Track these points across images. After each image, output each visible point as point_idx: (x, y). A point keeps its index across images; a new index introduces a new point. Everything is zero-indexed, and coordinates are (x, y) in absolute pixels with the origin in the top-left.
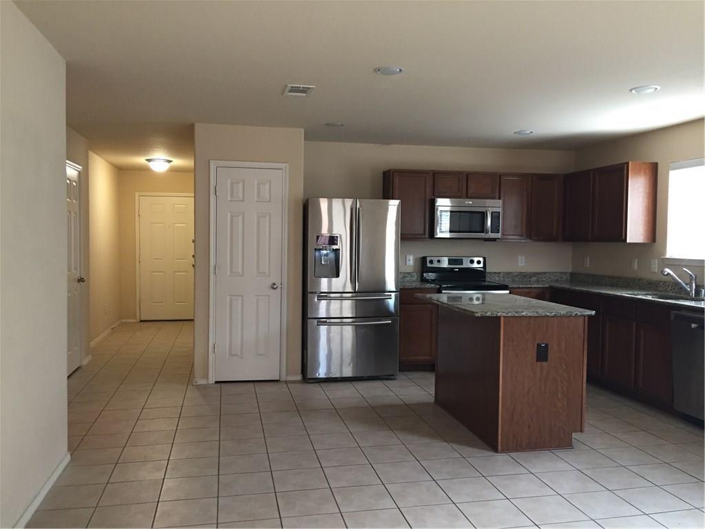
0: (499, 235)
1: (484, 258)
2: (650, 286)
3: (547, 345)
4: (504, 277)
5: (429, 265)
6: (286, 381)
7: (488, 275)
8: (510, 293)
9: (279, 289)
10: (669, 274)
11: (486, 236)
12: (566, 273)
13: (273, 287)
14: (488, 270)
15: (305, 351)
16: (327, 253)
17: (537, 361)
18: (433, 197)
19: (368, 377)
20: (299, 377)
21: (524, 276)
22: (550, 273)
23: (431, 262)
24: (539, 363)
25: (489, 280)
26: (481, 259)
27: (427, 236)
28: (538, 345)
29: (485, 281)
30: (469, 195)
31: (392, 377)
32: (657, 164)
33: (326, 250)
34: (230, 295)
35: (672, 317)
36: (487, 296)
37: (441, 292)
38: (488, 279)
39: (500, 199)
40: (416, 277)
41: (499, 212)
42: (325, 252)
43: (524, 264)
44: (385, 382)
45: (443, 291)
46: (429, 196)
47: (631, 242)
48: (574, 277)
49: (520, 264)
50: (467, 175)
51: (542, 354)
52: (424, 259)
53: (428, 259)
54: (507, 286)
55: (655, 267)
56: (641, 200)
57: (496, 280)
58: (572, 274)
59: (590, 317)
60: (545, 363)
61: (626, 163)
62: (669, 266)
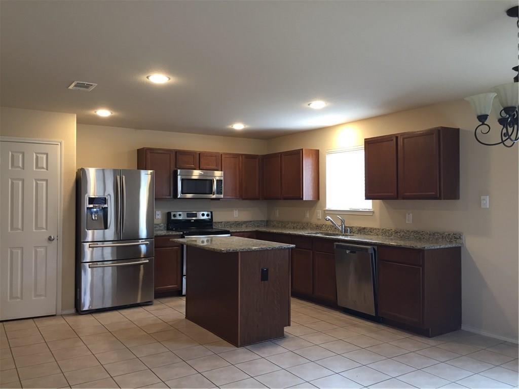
0: (222, 196)
1: (211, 212)
2: (318, 227)
3: (267, 270)
4: (225, 225)
5: (173, 218)
6: (61, 315)
7: (214, 224)
8: (231, 236)
9: (55, 241)
10: (329, 220)
11: (214, 196)
12: (264, 221)
13: (50, 239)
14: (214, 221)
15: (78, 290)
16: (97, 211)
17: (262, 281)
18: (175, 169)
19: (130, 305)
20: (73, 311)
21: (238, 224)
22: (254, 221)
23: (175, 216)
24: (263, 282)
25: (216, 227)
26: (210, 213)
27: (172, 197)
28: (262, 270)
29: (212, 228)
30: (201, 168)
31: (150, 303)
32: (318, 150)
33: (95, 208)
34: (10, 248)
35: (335, 247)
36: (214, 239)
37: (184, 238)
38: (214, 227)
39: (221, 171)
40: (163, 227)
41: (222, 180)
42: (95, 210)
43: (237, 216)
44: (144, 307)
45: (186, 237)
46: (173, 168)
47: (306, 200)
48: (268, 223)
49: (235, 216)
50: (199, 154)
51: (265, 276)
52: (169, 214)
53: (172, 214)
54: (229, 231)
55: (320, 216)
56: (310, 173)
57: (220, 228)
58: (267, 221)
59: (292, 248)
60: (266, 282)
61: (300, 150)
62: (329, 214)
